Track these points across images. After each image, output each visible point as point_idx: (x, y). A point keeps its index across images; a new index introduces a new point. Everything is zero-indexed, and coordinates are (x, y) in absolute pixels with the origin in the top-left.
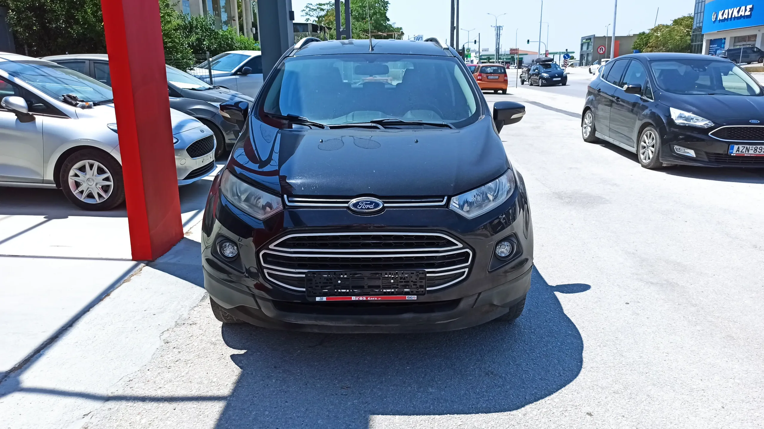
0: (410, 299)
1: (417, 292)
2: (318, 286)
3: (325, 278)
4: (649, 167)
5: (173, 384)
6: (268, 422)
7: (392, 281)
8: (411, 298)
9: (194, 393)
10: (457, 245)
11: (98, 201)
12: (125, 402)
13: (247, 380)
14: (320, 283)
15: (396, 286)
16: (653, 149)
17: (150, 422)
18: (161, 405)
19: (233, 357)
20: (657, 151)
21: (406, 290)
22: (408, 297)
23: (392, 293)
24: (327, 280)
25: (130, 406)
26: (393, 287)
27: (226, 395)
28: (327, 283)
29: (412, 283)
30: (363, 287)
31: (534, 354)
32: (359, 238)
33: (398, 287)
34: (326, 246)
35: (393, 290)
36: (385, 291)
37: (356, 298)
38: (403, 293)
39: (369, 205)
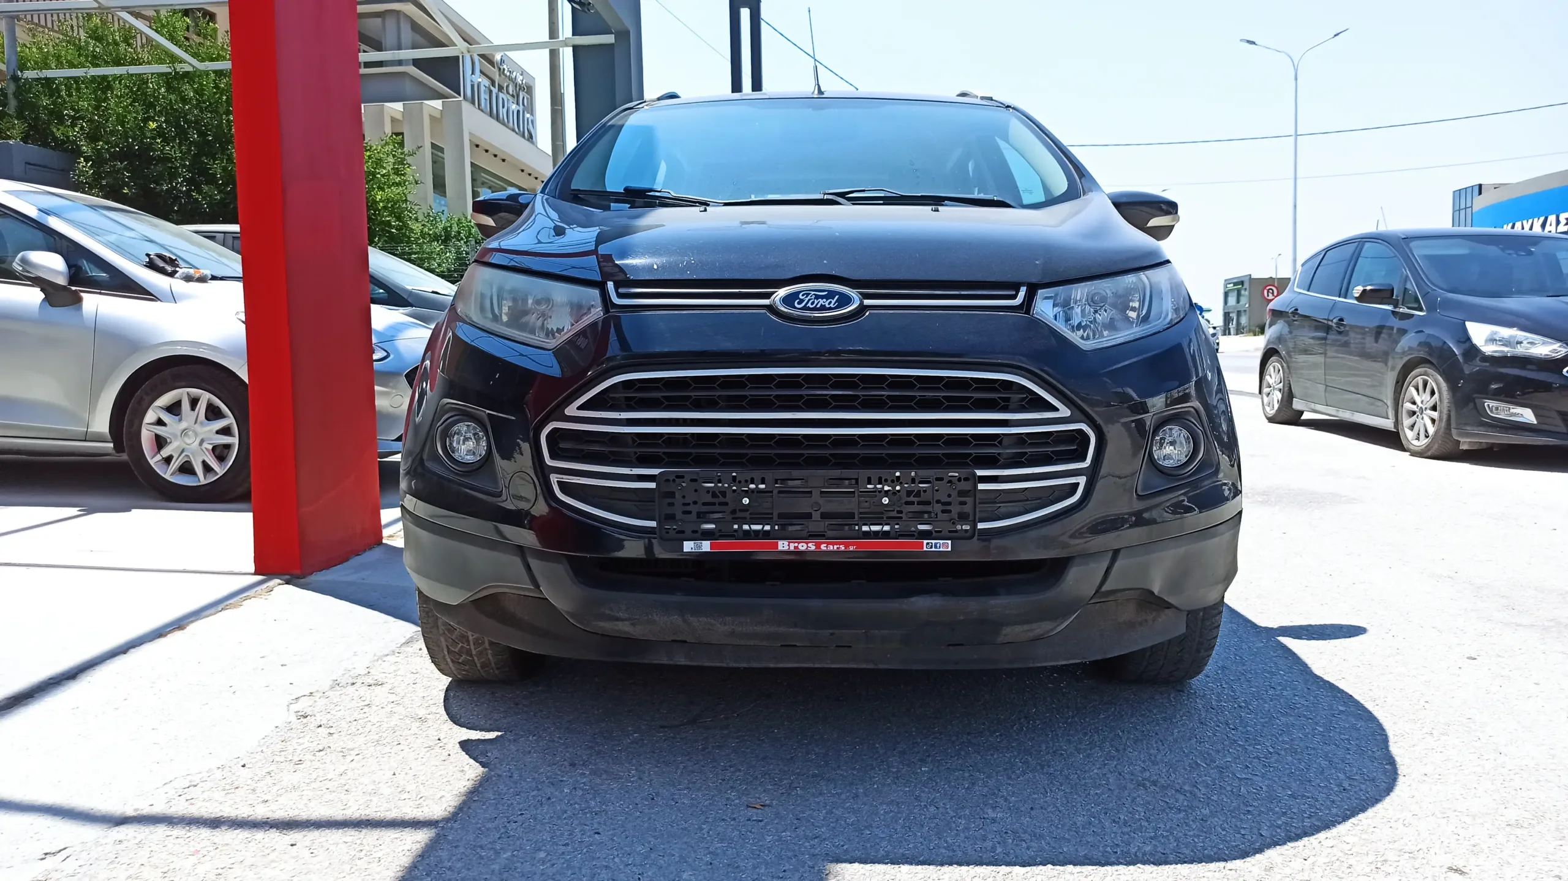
0: (933, 549)
1: (950, 532)
2: (690, 512)
3: (708, 490)
4: (1429, 454)
5: (302, 793)
6: (543, 874)
7: (886, 501)
8: (936, 547)
9: (354, 811)
10: (1056, 409)
11: (202, 479)
12: (165, 828)
13: (495, 789)
14: (695, 503)
15: (894, 514)
16: (1435, 415)
17: (220, 871)
18: (259, 835)
19: (465, 745)
20: (1445, 417)
21: (921, 527)
22: (928, 544)
23: (886, 535)
24: (714, 495)
25: (174, 837)
26: (887, 518)
27: (435, 817)
28: (714, 504)
29: (938, 508)
30: (808, 516)
31: (1259, 747)
32: (798, 386)
33: (901, 518)
34: (712, 406)
35: (887, 528)
36: (865, 528)
37: (789, 545)
38: (913, 535)
39: (825, 300)
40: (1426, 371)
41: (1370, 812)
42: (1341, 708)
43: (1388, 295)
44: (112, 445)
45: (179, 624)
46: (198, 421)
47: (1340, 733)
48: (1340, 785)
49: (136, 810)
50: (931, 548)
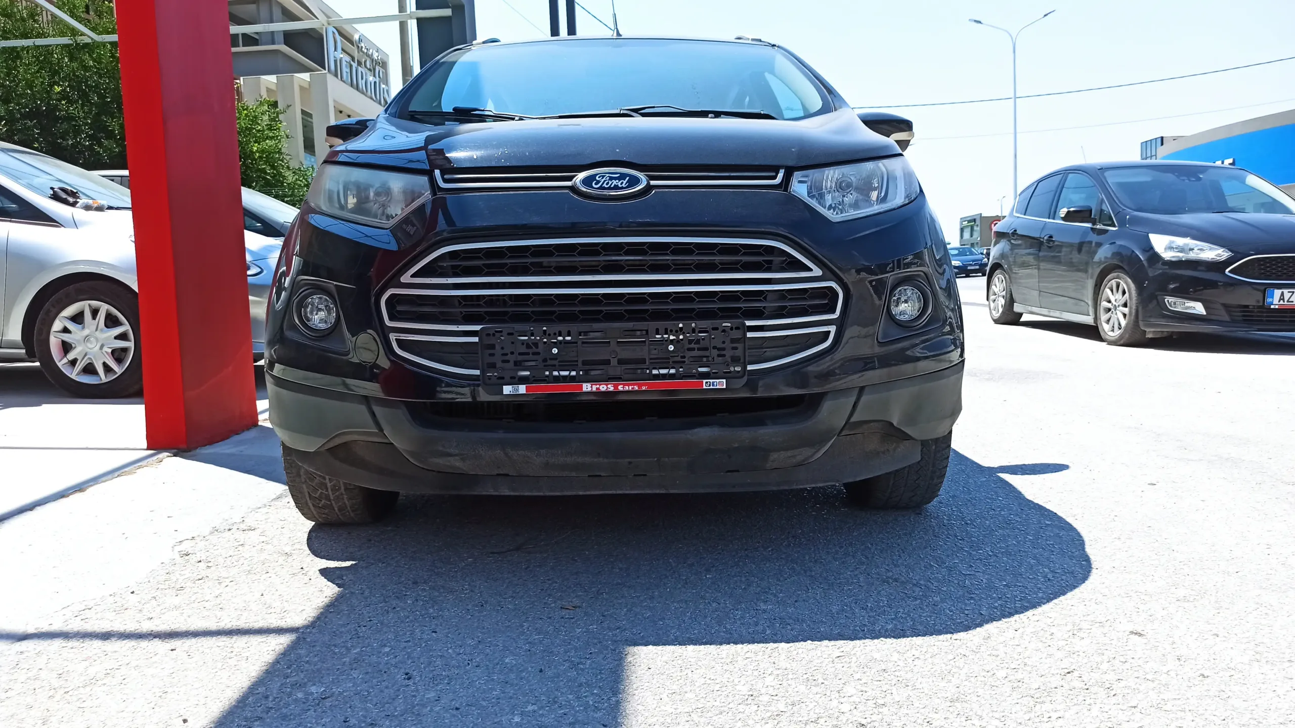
0: (711, 387)
1: (725, 372)
2: (508, 361)
3: (523, 342)
4: (1122, 342)
5: (183, 612)
6: (387, 664)
7: (671, 348)
8: (713, 385)
9: (227, 623)
10: (811, 270)
11: (103, 378)
12: (62, 641)
13: (349, 603)
14: (512, 353)
15: (679, 359)
16: (1126, 310)
17: (109, 671)
18: (144, 644)
19: (324, 572)
20: (1134, 311)
21: (700, 369)
22: (706, 383)
23: (672, 376)
24: (528, 346)
25: (69, 647)
26: (674, 362)
27: (297, 625)
28: (528, 354)
29: (715, 353)
30: (607, 362)
31: (981, 552)
32: (598, 253)
33: (685, 362)
34: (525, 272)
35: (672, 371)
36: (655, 372)
37: (592, 387)
38: (694, 376)
39: (617, 181)
40: (1118, 275)
41: (1069, 595)
42: (1047, 522)
43: (1087, 214)
44: (24, 351)
45: (80, 488)
46: (99, 328)
47: (1047, 540)
48: (1045, 577)
49: (36, 629)
50: (710, 386)
